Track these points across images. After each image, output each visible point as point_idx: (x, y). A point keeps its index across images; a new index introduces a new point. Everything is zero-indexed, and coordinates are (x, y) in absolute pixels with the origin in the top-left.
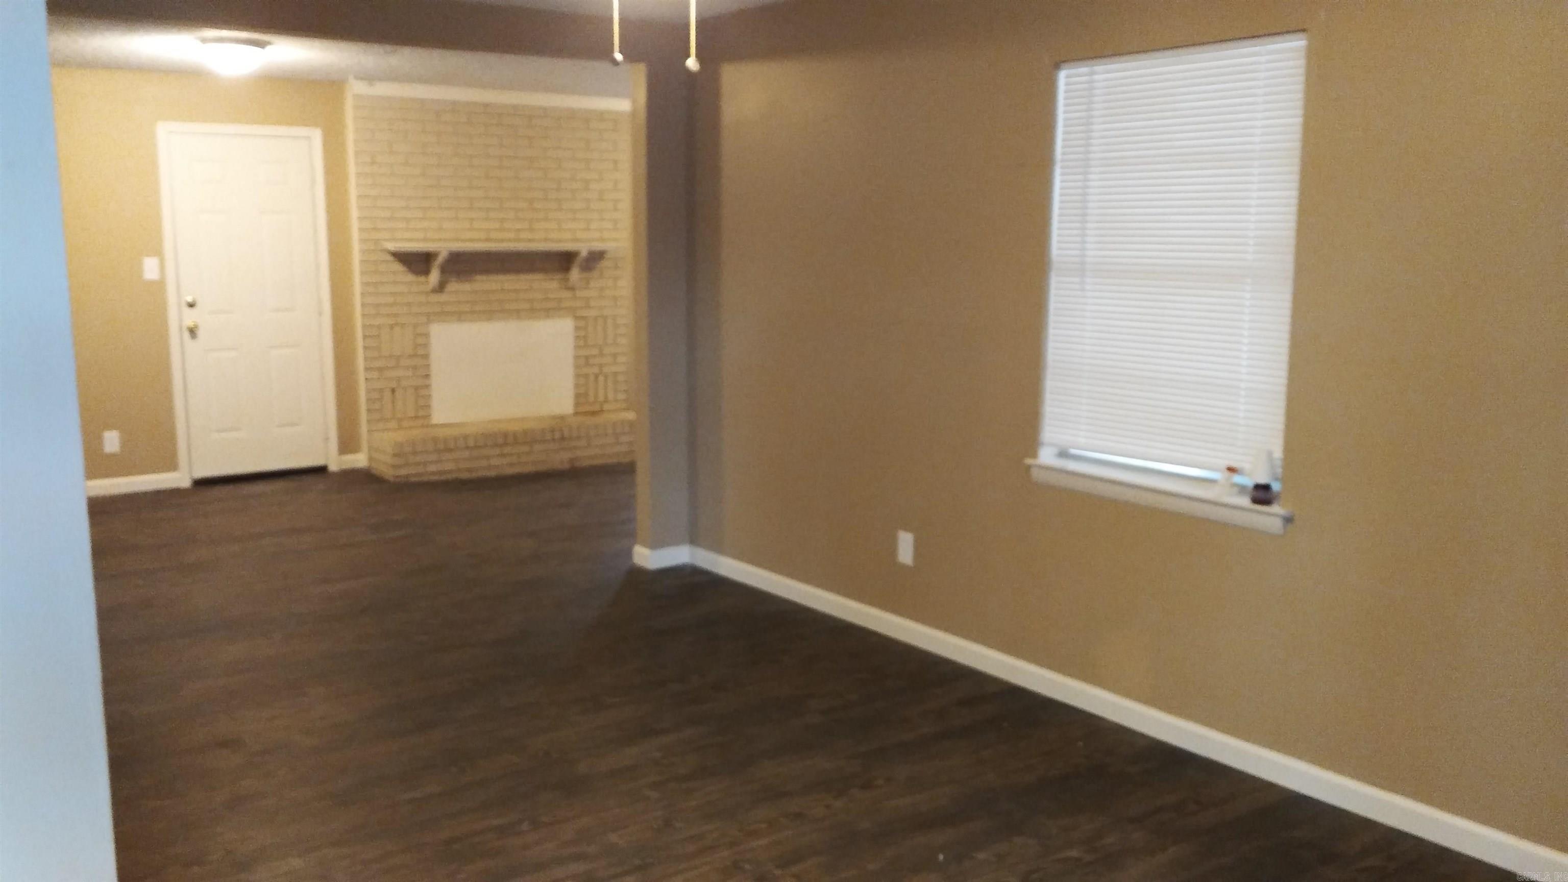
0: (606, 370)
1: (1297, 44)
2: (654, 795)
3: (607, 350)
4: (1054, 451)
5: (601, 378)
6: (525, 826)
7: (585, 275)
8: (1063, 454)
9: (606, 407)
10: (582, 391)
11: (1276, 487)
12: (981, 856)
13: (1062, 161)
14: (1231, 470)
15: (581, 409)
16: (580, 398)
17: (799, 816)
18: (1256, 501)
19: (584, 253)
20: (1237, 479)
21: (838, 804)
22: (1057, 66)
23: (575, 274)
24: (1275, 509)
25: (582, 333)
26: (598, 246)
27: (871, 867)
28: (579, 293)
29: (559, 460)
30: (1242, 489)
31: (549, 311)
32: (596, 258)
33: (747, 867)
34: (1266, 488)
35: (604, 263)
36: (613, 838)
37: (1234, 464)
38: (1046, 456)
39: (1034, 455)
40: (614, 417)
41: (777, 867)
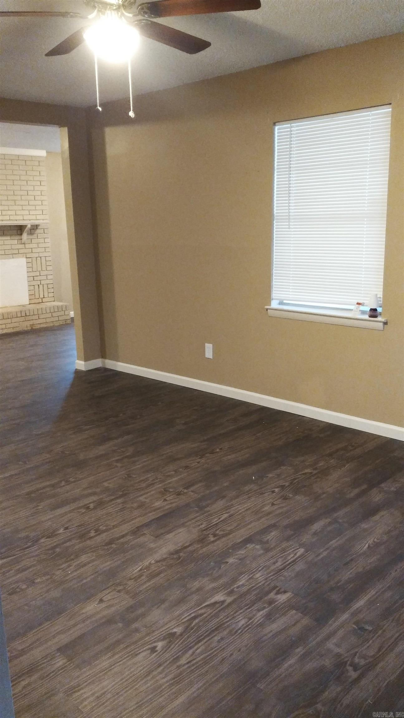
0: (43, 282)
1: (388, 110)
2: (119, 465)
3: (43, 273)
4: (278, 301)
5: (41, 287)
6: (63, 483)
7: (31, 237)
8: (281, 303)
9: (44, 300)
10: (33, 292)
11: (379, 310)
12: (270, 475)
13: (277, 169)
14: (358, 304)
15: (33, 301)
16: (32, 296)
17: (187, 467)
18: (371, 316)
19: (29, 226)
20: (362, 308)
21: (203, 461)
22: (274, 124)
23: (25, 236)
24: (379, 319)
25: (30, 265)
26: (36, 222)
27: (225, 485)
28: (27, 246)
29: (25, 326)
30: (363, 312)
31: (14, 255)
32: (35, 227)
33: (171, 490)
34: (375, 310)
35: (38, 231)
36: (106, 484)
37: (360, 302)
38: (274, 304)
39: (269, 304)
40: (49, 304)
41: (184, 488)
